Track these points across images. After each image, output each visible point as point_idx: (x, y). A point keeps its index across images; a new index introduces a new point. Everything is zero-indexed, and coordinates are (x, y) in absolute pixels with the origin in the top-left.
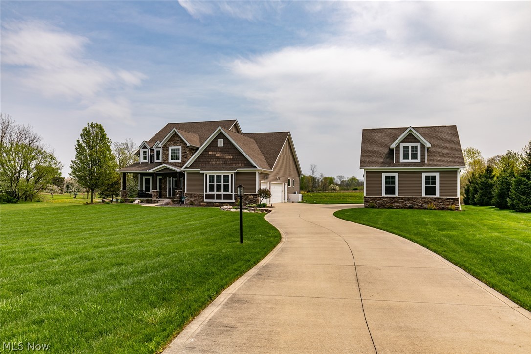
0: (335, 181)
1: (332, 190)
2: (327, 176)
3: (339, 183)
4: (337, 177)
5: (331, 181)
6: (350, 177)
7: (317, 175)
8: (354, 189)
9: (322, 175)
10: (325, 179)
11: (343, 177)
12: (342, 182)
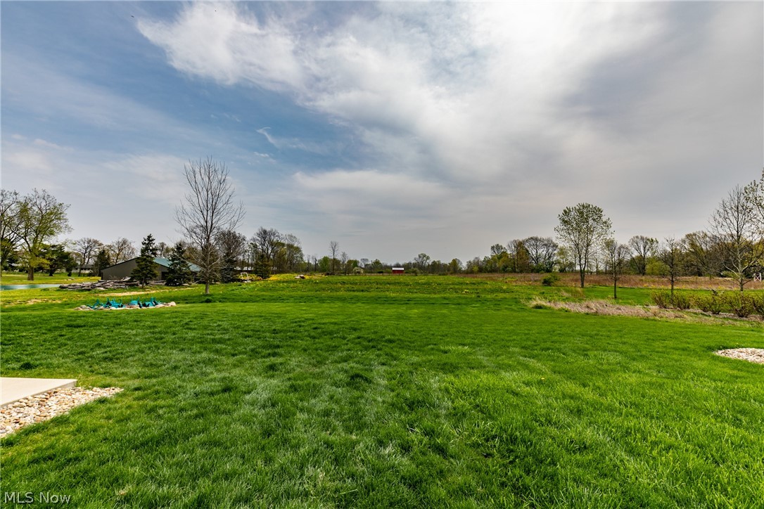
0: (359, 265)
1: (356, 273)
2: (352, 259)
3: (363, 266)
4: (361, 260)
5: (355, 263)
6: (374, 260)
7: (339, 257)
8: (380, 273)
9: (344, 255)
10: (350, 262)
11: (367, 260)
12: (366, 265)
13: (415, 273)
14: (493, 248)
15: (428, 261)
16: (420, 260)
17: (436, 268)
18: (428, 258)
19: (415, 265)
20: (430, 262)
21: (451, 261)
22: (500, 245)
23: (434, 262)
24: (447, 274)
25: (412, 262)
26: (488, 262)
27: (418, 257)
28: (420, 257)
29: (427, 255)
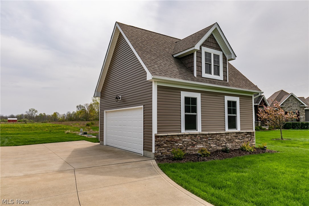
13: (25, 122)
14: (77, 107)
15: (36, 113)
16: (30, 113)
17: (42, 118)
18: (36, 111)
19: (26, 117)
20: (38, 114)
21: (53, 114)
22: (82, 105)
23: (41, 114)
24: (47, 122)
25: (24, 114)
26: (75, 114)
27: (28, 110)
28: (30, 111)
29: (36, 109)
